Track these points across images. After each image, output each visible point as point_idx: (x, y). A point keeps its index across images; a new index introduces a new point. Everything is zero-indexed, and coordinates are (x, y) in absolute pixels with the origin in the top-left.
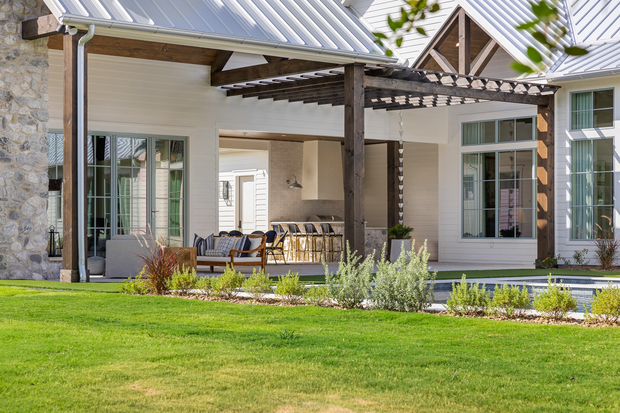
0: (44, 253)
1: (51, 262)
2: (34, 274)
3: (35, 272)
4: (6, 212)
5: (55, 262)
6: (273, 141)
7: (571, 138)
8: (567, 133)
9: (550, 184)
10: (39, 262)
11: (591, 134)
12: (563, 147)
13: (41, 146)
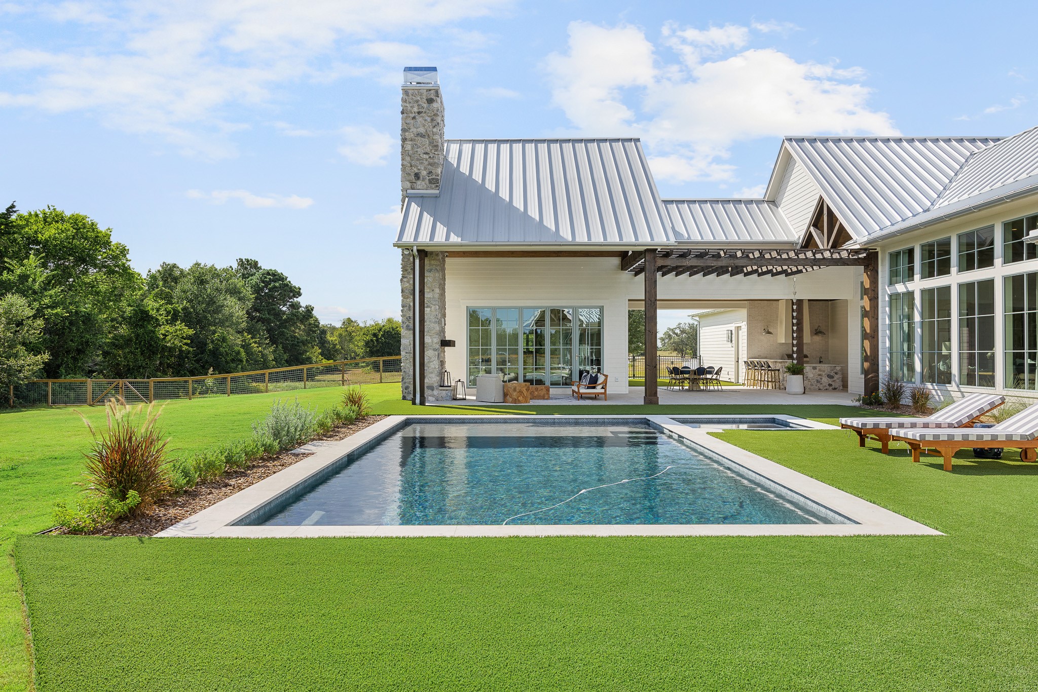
0: (436, 385)
1: (441, 390)
2: (429, 397)
3: (430, 396)
4: (411, 360)
5: (444, 390)
6: (750, 302)
7: (889, 293)
8: (887, 287)
9: (872, 333)
10: (433, 390)
11: (900, 288)
12: (884, 301)
13: (434, 320)
